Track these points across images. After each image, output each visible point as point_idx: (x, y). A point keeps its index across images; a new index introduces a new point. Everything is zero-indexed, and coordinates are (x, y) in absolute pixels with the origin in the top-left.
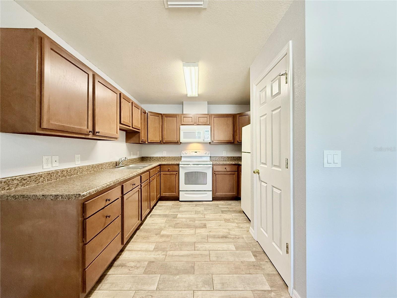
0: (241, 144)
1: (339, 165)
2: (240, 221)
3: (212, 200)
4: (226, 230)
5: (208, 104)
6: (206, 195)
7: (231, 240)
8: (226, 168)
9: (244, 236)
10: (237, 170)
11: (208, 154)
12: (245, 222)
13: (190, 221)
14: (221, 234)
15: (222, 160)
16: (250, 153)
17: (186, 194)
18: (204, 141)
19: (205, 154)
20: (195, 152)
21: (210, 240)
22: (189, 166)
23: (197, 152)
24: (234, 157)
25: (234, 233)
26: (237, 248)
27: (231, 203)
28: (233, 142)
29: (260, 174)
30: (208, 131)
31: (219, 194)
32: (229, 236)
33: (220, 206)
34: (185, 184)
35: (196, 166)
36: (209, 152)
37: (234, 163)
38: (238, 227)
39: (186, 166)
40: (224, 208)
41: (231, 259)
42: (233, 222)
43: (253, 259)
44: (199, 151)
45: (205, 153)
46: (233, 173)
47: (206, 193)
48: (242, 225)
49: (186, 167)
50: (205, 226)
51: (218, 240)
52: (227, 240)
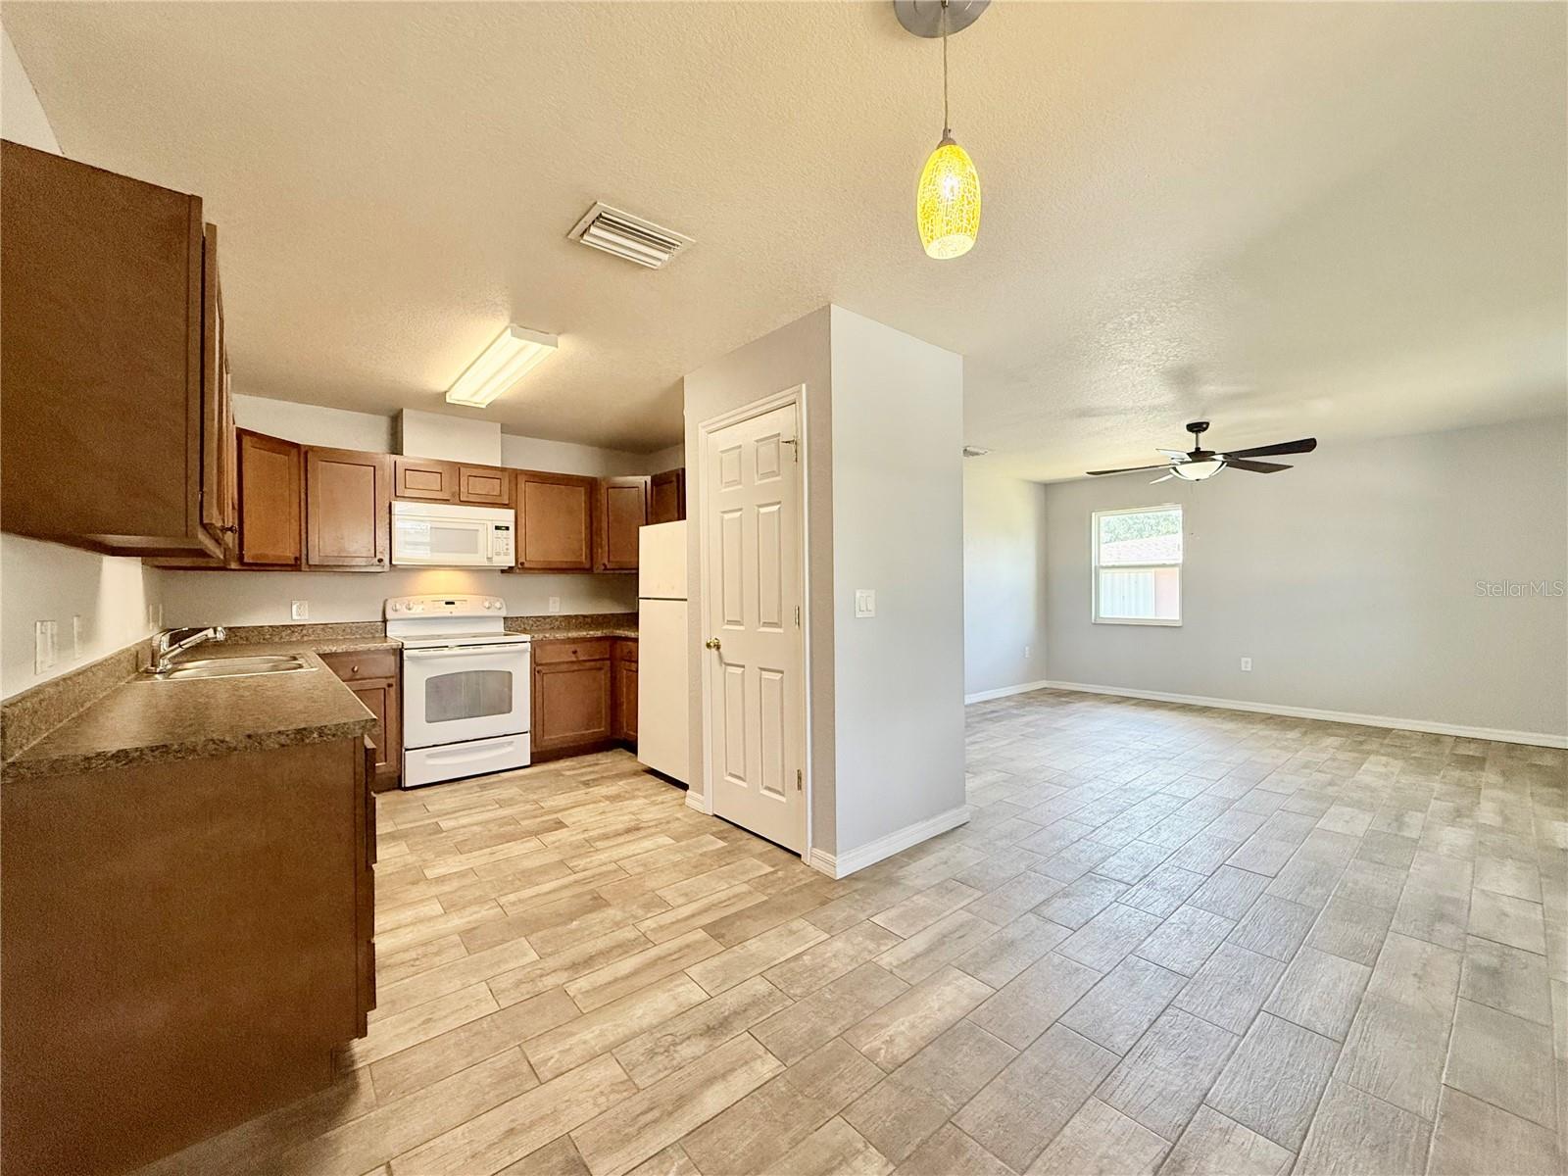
0: (638, 574)
1: (872, 614)
2: (650, 792)
3: (529, 763)
4: (626, 818)
5: (502, 432)
6: (510, 749)
7: (653, 830)
8: (575, 652)
9: (679, 815)
10: (607, 656)
11: (500, 609)
12: (663, 789)
13: (500, 826)
14: (621, 827)
15: (548, 626)
16: (686, 600)
17: (429, 756)
18: (489, 559)
19: (489, 608)
20: (447, 603)
21: (599, 844)
22: (446, 651)
23: (453, 603)
24: (584, 617)
25: (650, 816)
26: (677, 839)
27: (598, 760)
28: (587, 566)
29: (721, 650)
30: (507, 528)
31: (554, 737)
32: (642, 825)
33: (568, 773)
34: (428, 722)
35: (471, 650)
36: (501, 599)
37: (599, 634)
38: (654, 803)
39: (432, 652)
40: (582, 774)
41: (678, 857)
42: (634, 797)
43: (722, 844)
44: (465, 597)
45: (487, 604)
46: (598, 664)
47: (510, 743)
48: (660, 798)
49: (430, 657)
50: (560, 825)
51: (621, 839)
52: (642, 833)
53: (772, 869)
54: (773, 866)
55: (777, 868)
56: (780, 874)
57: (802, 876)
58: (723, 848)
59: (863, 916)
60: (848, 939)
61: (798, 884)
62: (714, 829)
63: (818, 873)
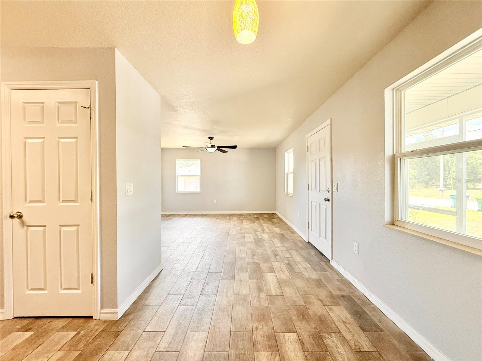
1: (132, 194)
29: (24, 218)
53: (76, 333)
54: (76, 330)
55: (78, 330)
56: (82, 333)
57: (96, 328)
58: (31, 336)
59: (141, 331)
60: (139, 348)
61: (97, 333)
62: (18, 327)
63: (105, 321)
